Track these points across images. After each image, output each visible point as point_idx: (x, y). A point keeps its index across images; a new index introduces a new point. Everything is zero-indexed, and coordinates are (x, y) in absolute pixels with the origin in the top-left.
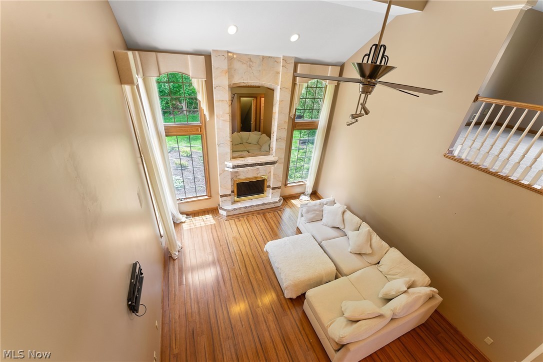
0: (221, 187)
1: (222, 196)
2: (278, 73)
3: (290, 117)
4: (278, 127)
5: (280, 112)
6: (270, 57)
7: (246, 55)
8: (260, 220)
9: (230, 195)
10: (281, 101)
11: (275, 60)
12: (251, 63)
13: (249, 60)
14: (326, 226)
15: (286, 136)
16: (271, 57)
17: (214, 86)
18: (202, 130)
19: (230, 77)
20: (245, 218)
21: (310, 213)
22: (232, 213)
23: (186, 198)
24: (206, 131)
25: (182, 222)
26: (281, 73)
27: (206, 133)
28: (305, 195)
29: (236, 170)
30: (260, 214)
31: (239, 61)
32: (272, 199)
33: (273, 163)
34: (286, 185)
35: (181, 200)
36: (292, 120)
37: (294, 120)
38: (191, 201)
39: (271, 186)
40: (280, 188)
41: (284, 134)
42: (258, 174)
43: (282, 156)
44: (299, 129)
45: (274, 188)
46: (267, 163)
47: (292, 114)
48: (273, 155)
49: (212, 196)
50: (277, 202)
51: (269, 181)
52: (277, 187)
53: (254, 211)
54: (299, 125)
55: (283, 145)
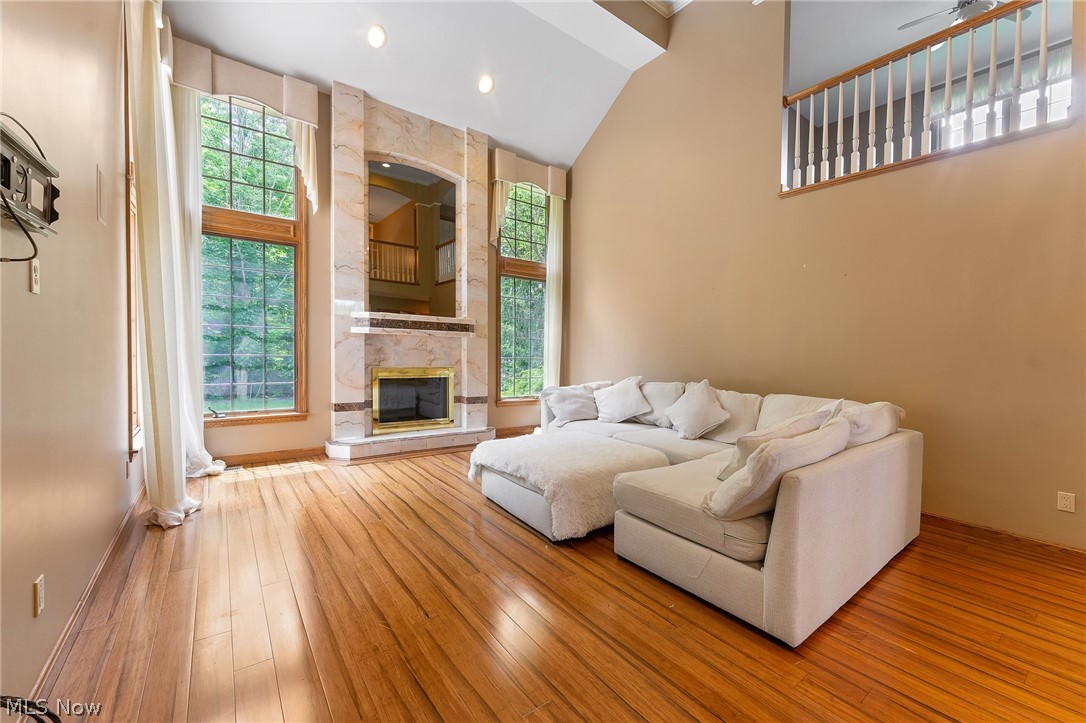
0: (338, 379)
1: (340, 408)
2: (462, 155)
3: (490, 244)
4: (469, 253)
5: (471, 225)
6: (443, 125)
7: (400, 110)
9: (360, 406)
10: (471, 205)
11: (454, 133)
12: (410, 126)
13: (406, 121)
14: (611, 422)
15: (486, 278)
16: (447, 127)
17: (333, 143)
18: (298, 233)
19: (369, 138)
21: (567, 402)
24: (307, 238)
26: (466, 156)
27: (307, 243)
29: (378, 331)
31: (386, 115)
32: (469, 424)
33: (465, 328)
34: (498, 400)
35: (217, 417)
36: (495, 250)
37: (498, 252)
38: (248, 420)
39: (465, 395)
40: (486, 402)
41: (483, 272)
42: (431, 362)
43: (482, 320)
44: (511, 272)
45: (472, 401)
46: (451, 327)
47: (494, 237)
48: (463, 316)
49: (312, 411)
50: (482, 432)
51: (458, 384)
52: (479, 398)
53: (426, 450)
54: (509, 264)
55: (483, 296)
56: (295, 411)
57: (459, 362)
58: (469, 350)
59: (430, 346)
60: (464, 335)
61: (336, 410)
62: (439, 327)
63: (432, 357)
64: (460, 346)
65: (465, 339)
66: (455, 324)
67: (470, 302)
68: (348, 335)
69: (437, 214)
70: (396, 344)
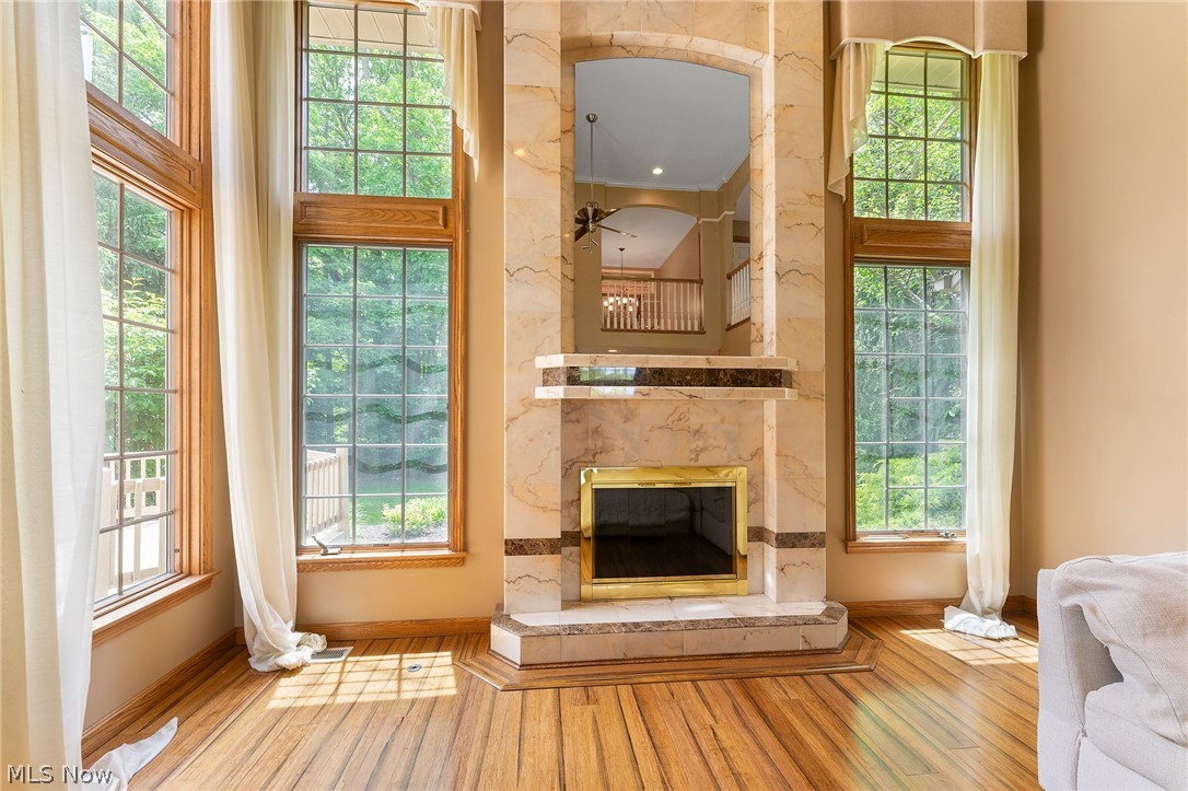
1: (516, 547)
3: (830, 195)
8: (724, 711)
9: (553, 547)
10: (783, 108)
15: (822, 261)
17: (506, 32)
18: (451, 218)
19: (572, 13)
20: (625, 691)
22: (551, 652)
23: (354, 548)
24: (467, 226)
25: (284, 672)
27: (467, 236)
28: (971, 609)
29: (583, 392)
30: (717, 676)
32: (782, 598)
33: (771, 378)
34: (848, 536)
35: (325, 554)
36: (840, 203)
37: (846, 205)
38: (369, 561)
39: (773, 525)
40: (822, 544)
41: (814, 252)
42: (698, 453)
43: (810, 358)
44: (878, 250)
45: (787, 541)
46: (741, 378)
47: (838, 175)
48: (767, 353)
49: (472, 549)
50: (815, 621)
51: (756, 500)
52: (804, 536)
53: (681, 658)
54: (874, 232)
55: (814, 304)
56: (447, 546)
57: (758, 453)
58: (781, 427)
59: (695, 422)
60: (770, 396)
61: (507, 553)
62: (712, 378)
63: (701, 444)
64: (761, 420)
65: (770, 403)
66: (750, 371)
67: (782, 320)
68: (531, 404)
69: (729, 233)
70: (627, 419)
